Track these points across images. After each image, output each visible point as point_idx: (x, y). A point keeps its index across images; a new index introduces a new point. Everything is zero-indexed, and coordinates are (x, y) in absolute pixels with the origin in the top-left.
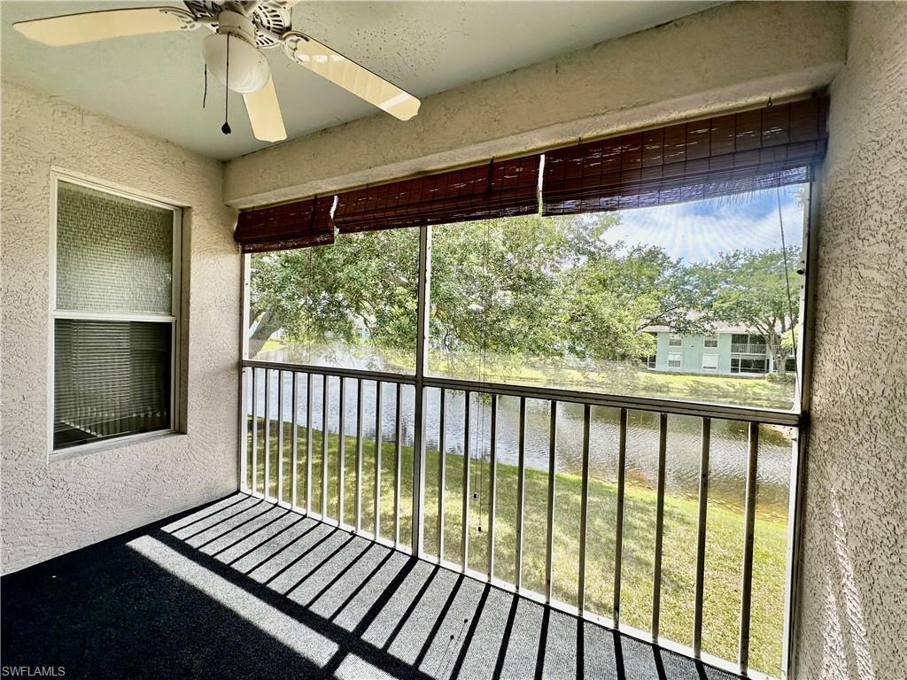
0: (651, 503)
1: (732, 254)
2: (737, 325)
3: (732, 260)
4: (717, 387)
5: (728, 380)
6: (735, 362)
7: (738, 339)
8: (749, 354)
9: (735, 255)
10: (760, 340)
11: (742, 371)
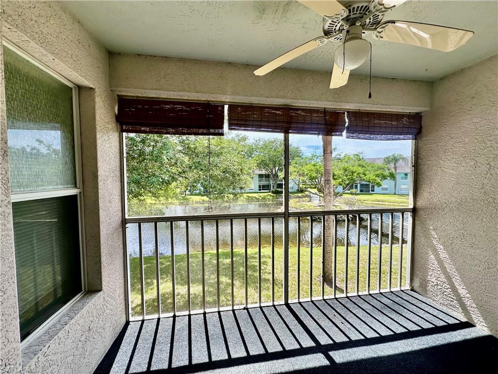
0: (256, 254)
1: (258, 140)
2: (262, 170)
3: (258, 142)
4: (255, 197)
5: (259, 194)
6: (260, 186)
7: (261, 176)
8: (264, 183)
9: (259, 140)
10: (267, 176)
11: (263, 190)
